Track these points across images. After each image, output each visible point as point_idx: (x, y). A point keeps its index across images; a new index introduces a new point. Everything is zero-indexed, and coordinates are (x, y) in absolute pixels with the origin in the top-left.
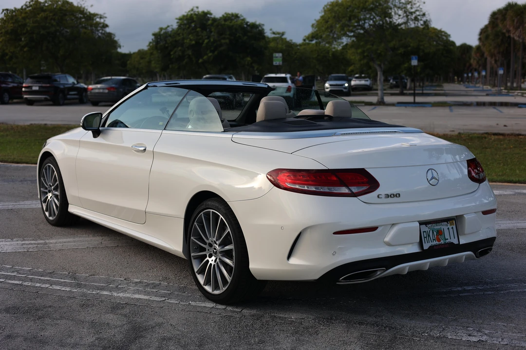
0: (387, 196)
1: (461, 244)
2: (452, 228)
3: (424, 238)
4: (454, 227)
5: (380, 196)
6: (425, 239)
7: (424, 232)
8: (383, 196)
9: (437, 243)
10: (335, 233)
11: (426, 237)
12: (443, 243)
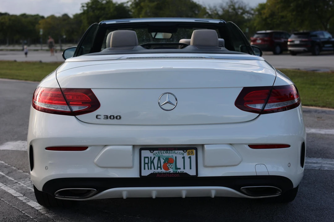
0: (107, 117)
1: (199, 175)
2: (190, 158)
3: (145, 163)
4: (193, 158)
5: (99, 117)
6: (146, 165)
7: (145, 158)
8: (102, 117)
9: (163, 171)
10: (47, 148)
11: (148, 164)
12: (172, 172)
